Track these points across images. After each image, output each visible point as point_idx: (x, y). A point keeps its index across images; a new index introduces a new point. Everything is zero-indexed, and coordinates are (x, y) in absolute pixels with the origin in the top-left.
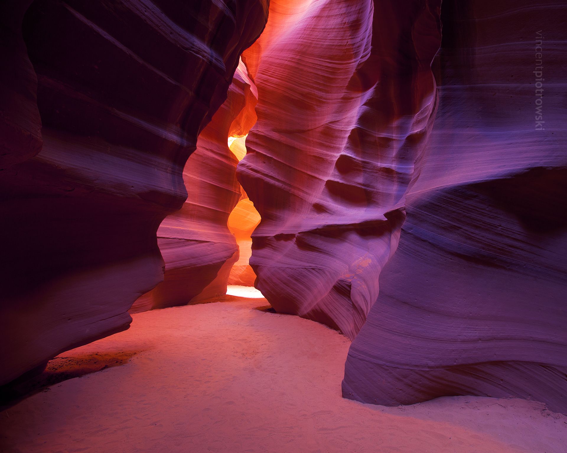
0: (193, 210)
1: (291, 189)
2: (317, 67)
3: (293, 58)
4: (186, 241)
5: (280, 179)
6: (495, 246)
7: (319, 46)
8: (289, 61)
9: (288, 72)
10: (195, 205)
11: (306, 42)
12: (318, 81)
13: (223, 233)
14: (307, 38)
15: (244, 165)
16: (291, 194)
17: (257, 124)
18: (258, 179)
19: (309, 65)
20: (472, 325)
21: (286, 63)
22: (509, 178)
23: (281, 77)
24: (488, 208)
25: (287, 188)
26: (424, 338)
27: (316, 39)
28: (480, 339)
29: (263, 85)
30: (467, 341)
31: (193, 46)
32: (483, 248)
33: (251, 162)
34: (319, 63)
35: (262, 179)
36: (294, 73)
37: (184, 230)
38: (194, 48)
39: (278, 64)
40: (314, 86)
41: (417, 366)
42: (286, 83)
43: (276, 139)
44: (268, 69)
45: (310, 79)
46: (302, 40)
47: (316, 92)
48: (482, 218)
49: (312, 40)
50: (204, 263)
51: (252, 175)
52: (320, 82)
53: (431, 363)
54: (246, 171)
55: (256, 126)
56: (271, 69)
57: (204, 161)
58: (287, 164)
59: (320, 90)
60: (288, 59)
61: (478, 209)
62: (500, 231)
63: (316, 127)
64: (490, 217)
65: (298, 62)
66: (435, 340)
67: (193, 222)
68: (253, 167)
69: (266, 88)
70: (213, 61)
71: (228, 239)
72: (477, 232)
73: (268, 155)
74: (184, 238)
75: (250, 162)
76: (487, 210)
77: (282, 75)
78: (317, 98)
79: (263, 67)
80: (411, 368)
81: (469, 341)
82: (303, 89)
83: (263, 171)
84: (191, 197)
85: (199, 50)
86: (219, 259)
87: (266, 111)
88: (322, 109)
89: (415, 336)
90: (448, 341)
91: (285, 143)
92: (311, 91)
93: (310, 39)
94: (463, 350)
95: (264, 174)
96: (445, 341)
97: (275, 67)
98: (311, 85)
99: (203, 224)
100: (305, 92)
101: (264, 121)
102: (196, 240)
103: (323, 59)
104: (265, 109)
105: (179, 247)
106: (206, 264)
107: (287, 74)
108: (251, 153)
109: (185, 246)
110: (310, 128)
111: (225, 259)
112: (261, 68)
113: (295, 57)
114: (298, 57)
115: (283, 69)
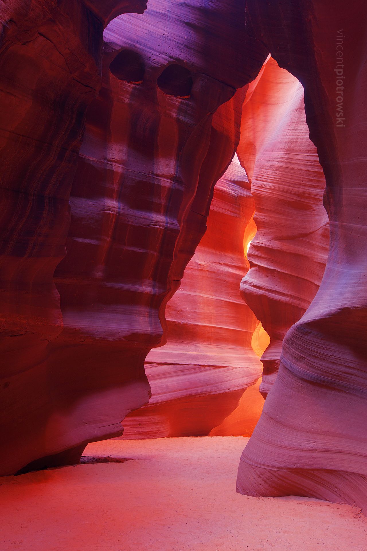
0: (210, 332)
1: (300, 302)
2: (307, 163)
3: (283, 158)
4: (201, 366)
5: (286, 293)
6: (331, 373)
7: (305, 140)
8: (279, 161)
9: (280, 174)
10: (212, 327)
11: (293, 138)
12: (310, 178)
13: (245, 356)
14: (293, 134)
15: (247, 282)
16: (301, 308)
17: (257, 234)
18: (261, 296)
19: (299, 162)
20: (312, 438)
21: (277, 164)
22: (327, 317)
23: (274, 180)
24: (321, 341)
25: (295, 302)
26: (277, 446)
27: (300, 133)
28: (316, 450)
29: (258, 192)
30: (305, 450)
31: (152, 222)
32: (322, 375)
33: (254, 278)
34: (307, 159)
35: (266, 296)
36: (285, 173)
37: (199, 355)
38: (152, 223)
39: (270, 167)
40: (307, 183)
41: (269, 466)
42: (280, 186)
43: (278, 249)
44: (262, 173)
45: (302, 176)
46: (288, 137)
47: (311, 190)
48: (318, 350)
49: (297, 135)
50: (221, 390)
51: (255, 292)
52: (313, 179)
53: (278, 465)
54: (249, 289)
55: (256, 237)
56: (264, 173)
57: (218, 278)
58: (294, 274)
59: (314, 187)
60: (279, 159)
61: (313, 343)
62: (334, 360)
63: (317, 229)
64: (324, 349)
65: (288, 161)
66: (283, 447)
67: (210, 346)
68: (255, 283)
69: (261, 194)
70: (168, 226)
71: (251, 363)
72: (316, 361)
73: (271, 268)
74: (199, 364)
75: (252, 278)
76: (320, 343)
77: (275, 178)
78: (313, 197)
79: (257, 172)
80: (266, 468)
81: (307, 450)
82: (298, 189)
83: (266, 286)
84: (206, 319)
85: (156, 223)
86: (238, 386)
87: (264, 219)
88: (321, 208)
89: (272, 444)
90: (291, 449)
91: (287, 251)
92: (305, 190)
93: (295, 134)
94: (302, 457)
95: (267, 290)
96: (289, 448)
97: (268, 170)
98: (304, 184)
99: (221, 347)
100: (299, 192)
101: (264, 230)
102: (212, 365)
103: (310, 153)
104: (263, 217)
105: (194, 373)
106: (223, 392)
107: (279, 176)
108: (254, 267)
109: (200, 372)
110: (311, 231)
111: (246, 387)
112: (255, 173)
113: (284, 157)
114: (287, 156)
115: (275, 172)
